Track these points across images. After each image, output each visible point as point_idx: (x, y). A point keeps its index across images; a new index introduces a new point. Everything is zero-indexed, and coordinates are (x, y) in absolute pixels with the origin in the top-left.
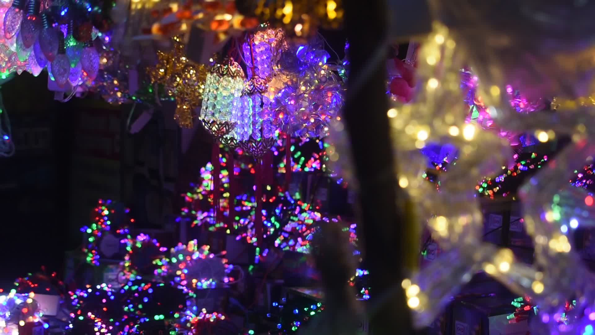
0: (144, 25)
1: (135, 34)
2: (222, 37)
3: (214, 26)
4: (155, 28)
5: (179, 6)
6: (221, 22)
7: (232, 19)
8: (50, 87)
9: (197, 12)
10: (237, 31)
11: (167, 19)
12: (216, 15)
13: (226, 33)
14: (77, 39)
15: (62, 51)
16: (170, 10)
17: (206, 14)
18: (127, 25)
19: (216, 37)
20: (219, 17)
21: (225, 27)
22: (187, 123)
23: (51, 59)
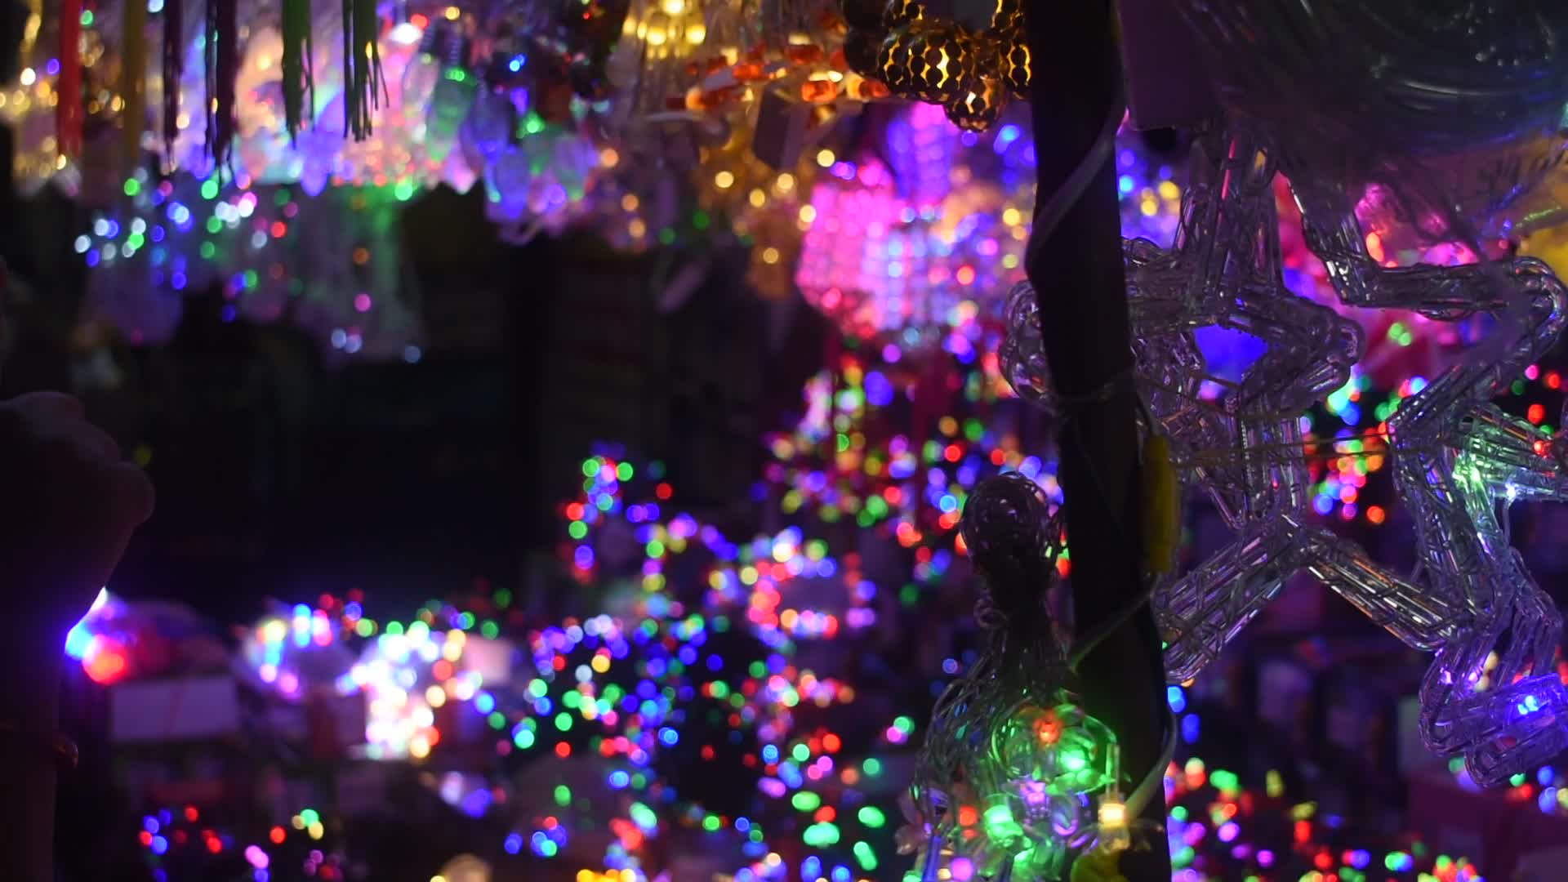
0: (672, 90)
1: (654, 109)
2: (825, 115)
3: (807, 93)
4: (692, 97)
5: (739, 54)
6: (820, 87)
7: (842, 80)
8: (492, 214)
9: (775, 67)
10: (854, 102)
11: (716, 80)
12: (811, 72)
13: (831, 107)
14: (544, 116)
15: (514, 141)
16: (723, 60)
17: (791, 70)
18: (638, 90)
19: (814, 116)
20: (817, 77)
21: (828, 96)
22: (773, 289)
23: (490, 157)
